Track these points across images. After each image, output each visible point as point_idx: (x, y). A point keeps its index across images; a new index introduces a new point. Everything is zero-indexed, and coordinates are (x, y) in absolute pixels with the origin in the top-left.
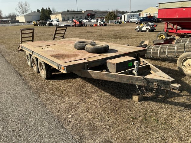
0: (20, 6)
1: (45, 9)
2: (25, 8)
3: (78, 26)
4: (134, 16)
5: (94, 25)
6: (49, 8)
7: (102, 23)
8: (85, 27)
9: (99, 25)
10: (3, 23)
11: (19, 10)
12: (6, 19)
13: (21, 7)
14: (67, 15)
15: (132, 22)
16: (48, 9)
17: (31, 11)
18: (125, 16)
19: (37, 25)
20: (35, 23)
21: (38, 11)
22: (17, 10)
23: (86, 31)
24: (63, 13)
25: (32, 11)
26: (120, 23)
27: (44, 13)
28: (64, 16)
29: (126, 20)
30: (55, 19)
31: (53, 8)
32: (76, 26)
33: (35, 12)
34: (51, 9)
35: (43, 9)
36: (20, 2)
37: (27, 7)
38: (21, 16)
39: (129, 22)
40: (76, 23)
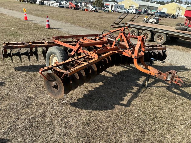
4: (120, 6)
5: (86, 10)
7: (94, 9)
9: (91, 10)
15: (119, 12)
18: (112, 5)
26: (109, 11)
29: (113, 9)
32: (71, 9)
39: (116, 12)
40: (72, 5)
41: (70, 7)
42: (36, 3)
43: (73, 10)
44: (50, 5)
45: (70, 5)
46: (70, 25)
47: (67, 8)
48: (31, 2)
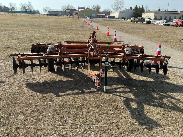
1: (138, 7)
2: (119, 6)
6: (143, 7)
10: (100, 18)
13: (116, 5)
14: (160, 14)
16: (141, 7)
19: (134, 22)
21: (131, 9)
22: (112, 7)
25: (126, 9)
27: (137, 11)
28: (157, 15)
31: (147, 7)
33: (128, 9)
35: (136, 7)
37: (122, 5)
38: (115, 13)
40: (178, 23)
41: (176, 25)
42: (144, 22)
43: (178, 27)
44: (156, 24)
45: (176, 22)
46: (142, 40)
47: (173, 25)
48: (139, 22)
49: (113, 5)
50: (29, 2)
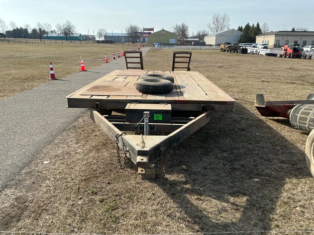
0: (215, 20)
2: (221, 24)
3: (289, 57)
6: (258, 25)
8: (305, 60)
11: (213, 26)
12: (192, 39)
13: (216, 22)
14: (285, 37)
16: (256, 26)
17: (228, 28)
20: (223, 47)
21: (240, 29)
22: (209, 27)
23: (288, 67)
24: (278, 34)
27: (248, 32)
28: (280, 38)
30: (263, 42)
31: (265, 24)
32: (285, 57)
33: (233, 30)
34: (260, 27)
35: (248, 26)
36: (217, 15)
37: (225, 23)
38: (211, 36)
40: (287, 51)
41: (284, 55)
43: (287, 59)
45: (285, 50)
47: (281, 56)
48: (230, 51)
49: (210, 24)
50: (68, 22)
